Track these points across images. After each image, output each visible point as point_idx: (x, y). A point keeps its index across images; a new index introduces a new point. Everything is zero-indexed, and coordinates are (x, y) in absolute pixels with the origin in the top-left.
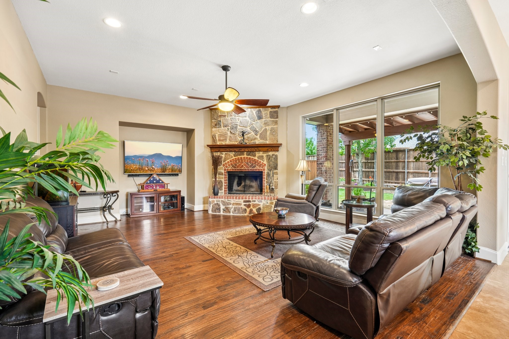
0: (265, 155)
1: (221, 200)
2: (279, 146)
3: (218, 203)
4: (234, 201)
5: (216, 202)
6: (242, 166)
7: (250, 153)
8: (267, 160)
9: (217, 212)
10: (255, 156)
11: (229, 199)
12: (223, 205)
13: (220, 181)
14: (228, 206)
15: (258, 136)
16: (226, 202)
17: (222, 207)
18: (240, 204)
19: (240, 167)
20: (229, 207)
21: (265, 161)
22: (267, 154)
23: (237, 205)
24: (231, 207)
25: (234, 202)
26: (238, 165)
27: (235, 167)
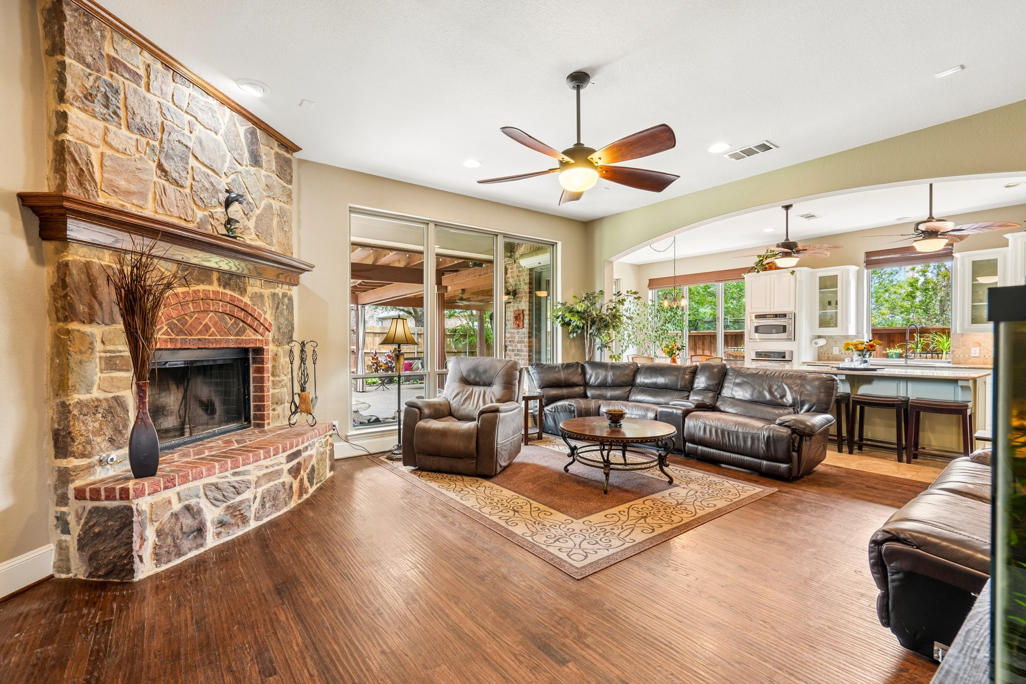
0: (267, 292)
1: (205, 486)
2: (305, 270)
3: (193, 502)
4: (260, 468)
5: (176, 506)
6: (207, 328)
7: (230, 279)
8: (274, 311)
9: (190, 550)
10: (243, 291)
11: (241, 469)
12: (215, 502)
13: (116, 398)
14: (239, 498)
15: (253, 220)
16: (226, 486)
17: (211, 514)
18: (278, 473)
19: (200, 333)
20: (241, 502)
21: (269, 312)
22: (273, 291)
23: (270, 481)
24: (252, 498)
25: (261, 473)
26: (190, 321)
27: (180, 332)
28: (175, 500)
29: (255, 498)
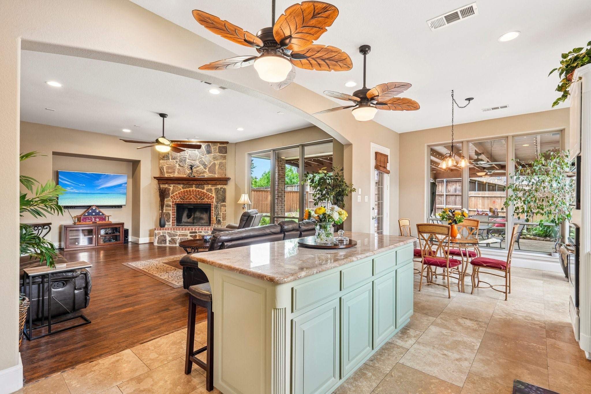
0: (213, 188)
1: (167, 232)
2: (227, 180)
3: (165, 234)
4: (181, 232)
5: (161, 234)
6: (191, 198)
7: (199, 186)
8: (216, 193)
9: (163, 244)
10: (204, 188)
11: (175, 231)
12: (169, 236)
13: (168, 213)
14: (174, 237)
15: (207, 169)
16: (172, 234)
17: (168, 239)
18: (187, 235)
19: (189, 200)
20: (175, 238)
21: (214, 194)
22: (216, 187)
23: (183, 236)
25: (180, 234)
26: (186, 197)
27: (184, 200)
28: (161, 233)
29: (178, 239)
